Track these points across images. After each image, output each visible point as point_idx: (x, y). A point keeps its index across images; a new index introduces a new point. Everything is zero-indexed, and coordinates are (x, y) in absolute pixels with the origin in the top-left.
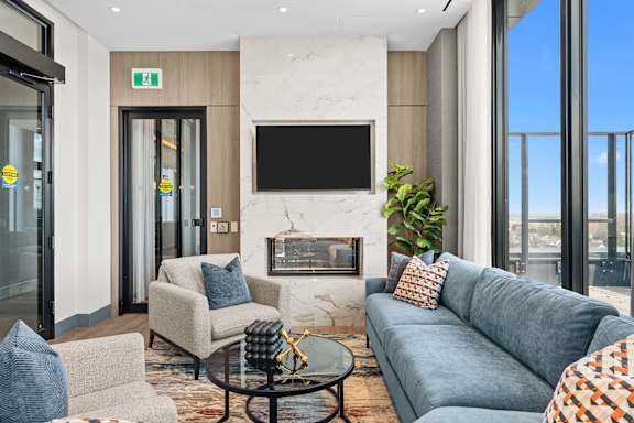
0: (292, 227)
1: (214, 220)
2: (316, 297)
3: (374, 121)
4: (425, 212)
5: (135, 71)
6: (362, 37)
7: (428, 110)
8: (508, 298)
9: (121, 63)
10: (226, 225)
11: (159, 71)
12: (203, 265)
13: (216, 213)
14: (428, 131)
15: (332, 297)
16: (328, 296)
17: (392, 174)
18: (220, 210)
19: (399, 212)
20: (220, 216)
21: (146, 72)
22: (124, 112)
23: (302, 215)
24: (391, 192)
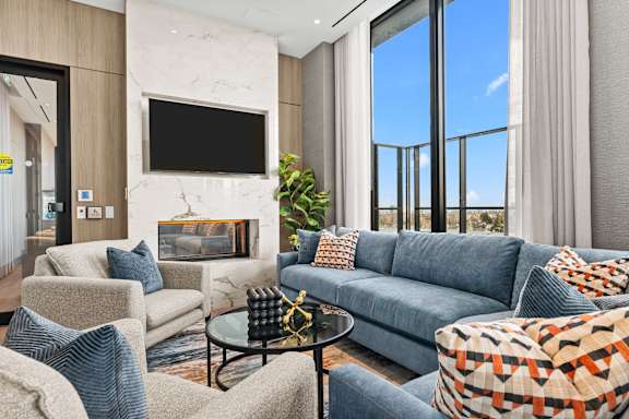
0: (189, 211)
1: (82, 203)
2: (215, 280)
3: (267, 112)
6: (257, 31)
7: (303, 109)
8: (436, 247)
10: (99, 210)
12: (110, 251)
13: (85, 195)
14: (303, 129)
15: (230, 278)
16: (226, 278)
17: (283, 162)
18: (90, 192)
19: (288, 195)
20: (91, 199)
23: (199, 197)
24: (282, 179)
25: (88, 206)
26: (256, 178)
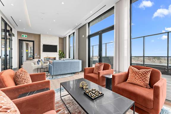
3: (57, 45)
4: (63, 55)
5: (22, 35)
9: (19, 33)
11: (27, 35)
17: (59, 51)
19: (60, 55)
21: (24, 35)
22: (20, 40)
24: (59, 52)
26: (56, 53)
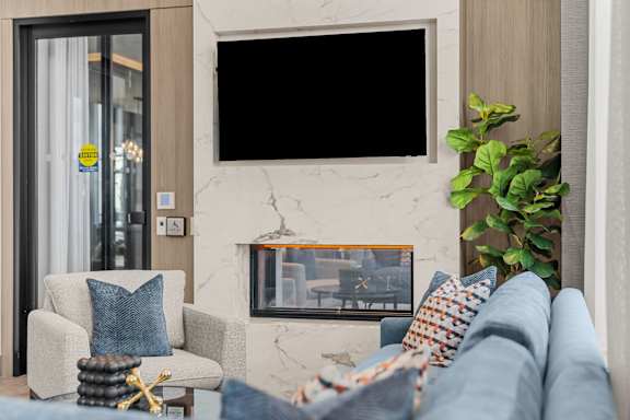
0: (283, 226)
1: (162, 212)
2: (326, 356)
3: (434, 21)
10: (181, 222)
13: (165, 201)
16: (346, 355)
18: (172, 195)
20: (171, 206)
22: (21, 27)
25: (170, 214)
